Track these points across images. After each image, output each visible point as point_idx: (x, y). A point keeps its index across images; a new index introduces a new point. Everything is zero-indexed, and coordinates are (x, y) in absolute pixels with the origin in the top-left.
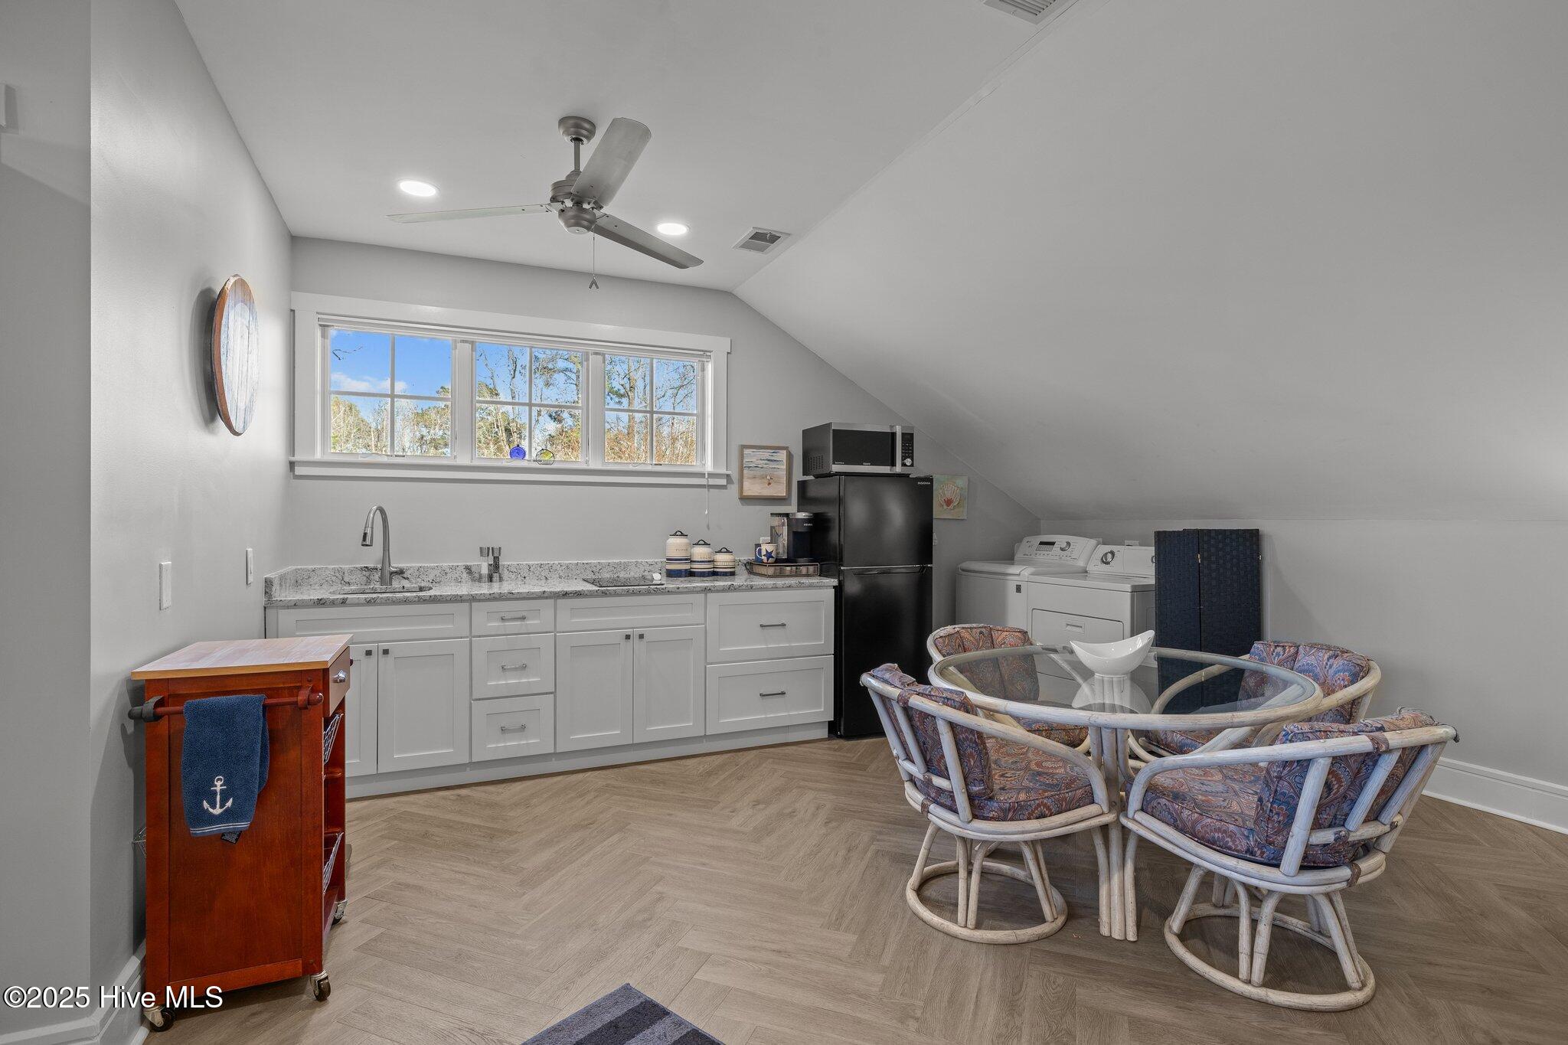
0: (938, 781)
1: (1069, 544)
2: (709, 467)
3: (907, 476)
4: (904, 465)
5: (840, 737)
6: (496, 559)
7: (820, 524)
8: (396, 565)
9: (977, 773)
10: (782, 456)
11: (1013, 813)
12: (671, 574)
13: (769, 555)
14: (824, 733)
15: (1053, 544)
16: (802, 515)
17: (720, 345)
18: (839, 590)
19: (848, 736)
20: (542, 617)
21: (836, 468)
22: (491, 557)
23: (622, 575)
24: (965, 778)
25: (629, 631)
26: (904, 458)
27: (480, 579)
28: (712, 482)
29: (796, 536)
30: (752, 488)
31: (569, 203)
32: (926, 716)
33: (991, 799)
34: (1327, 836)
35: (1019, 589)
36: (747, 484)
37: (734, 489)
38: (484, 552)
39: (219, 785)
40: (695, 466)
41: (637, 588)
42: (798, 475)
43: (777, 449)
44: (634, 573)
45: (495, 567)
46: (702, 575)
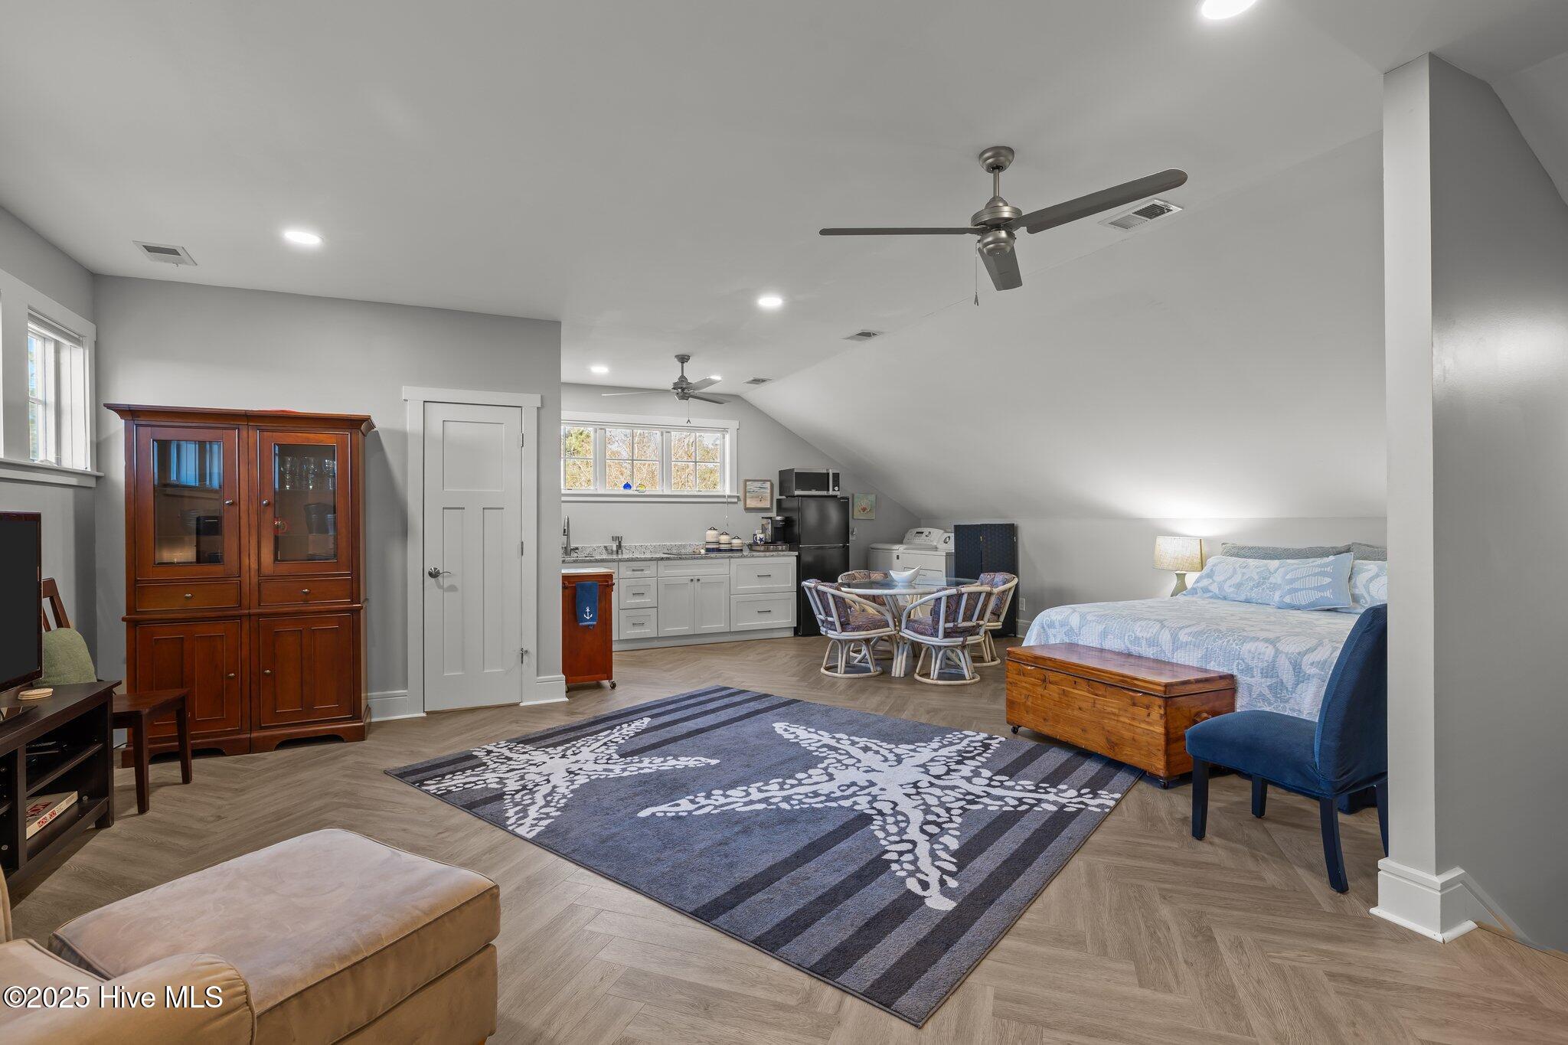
0: (830, 619)
1: (930, 533)
2: (728, 492)
3: (836, 496)
4: (834, 490)
5: (800, 636)
6: (620, 542)
7: (788, 523)
8: (573, 546)
9: (843, 614)
10: (768, 485)
11: (858, 628)
12: (708, 550)
13: (761, 540)
14: (790, 634)
15: (923, 533)
16: (779, 518)
17: (733, 425)
18: (798, 558)
19: (804, 635)
20: (651, 570)
21: (797, 493)
22: (617, 542)
23: (683, 551)
24: (839, 616)
25: (692, 578)
26: (834, 487)
27: (612, 553)
28: (730, 500)
29: (775, 529)
30: (751, 503)
31: (680, 390)
32: (825, 593)
33: (849, 624)
34: (951, 625)
35: (898, 557)
36: (748, 501)
37: (741, 504)
38: (614, 539)
39: (588, 610)
40: (719, 490)
41: (694, 556)
42: (777, 496)
43: (765, 481)
44: (689, 550)
45: (619, 547)
46: (725, 551)
